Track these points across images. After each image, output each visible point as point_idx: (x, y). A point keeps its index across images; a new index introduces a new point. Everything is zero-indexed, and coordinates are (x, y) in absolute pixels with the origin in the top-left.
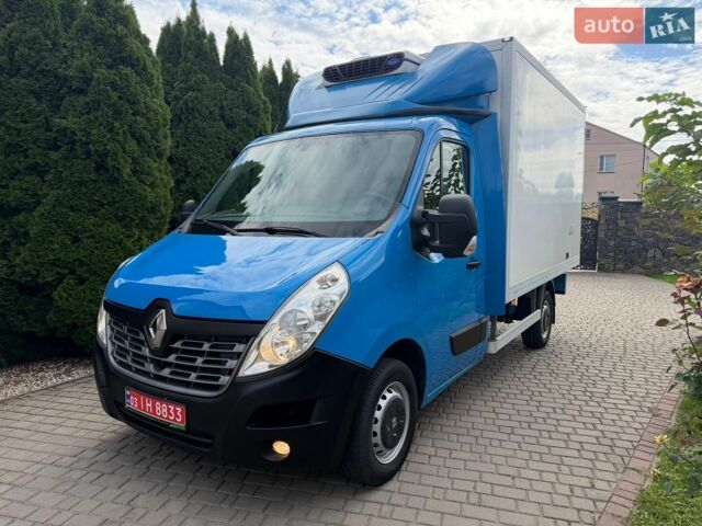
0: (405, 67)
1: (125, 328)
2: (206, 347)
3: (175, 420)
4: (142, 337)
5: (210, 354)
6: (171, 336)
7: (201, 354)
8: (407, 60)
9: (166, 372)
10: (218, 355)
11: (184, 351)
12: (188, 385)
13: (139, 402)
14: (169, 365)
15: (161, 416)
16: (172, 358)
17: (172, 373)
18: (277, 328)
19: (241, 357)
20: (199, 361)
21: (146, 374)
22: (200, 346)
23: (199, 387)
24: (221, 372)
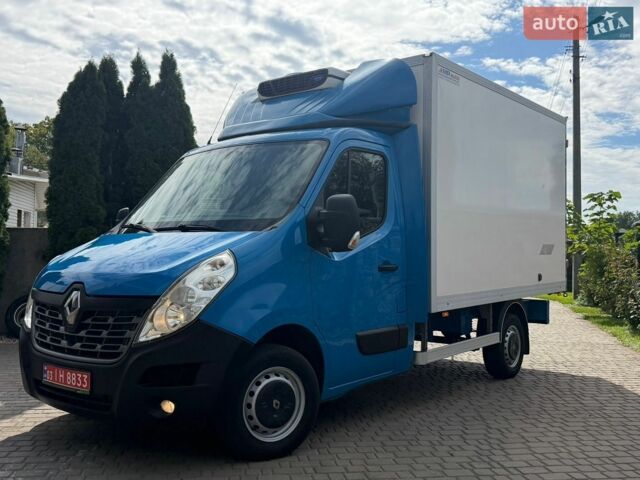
0: (329, 82)
1: (47, 312)
2: (111, 321)
3: (81, 387)
4: (60, 317)
5: (114, 327)
6: (83, 314)
7: (106, 327)
8: (331, 76)
9: (77, 346)
10: (120, 327)
11: (94, 326)
12: (94, 355)
13: (54, 375)
14: (80, 339)
15: (71, 384)
16: (83, 333)
17: (82, 346)
18: (168, 303)
19: (137, 328)
20: (105, 334)
21: (61, 350)
22: (106, 320)
23: (103, 355)
24: (121, 341)
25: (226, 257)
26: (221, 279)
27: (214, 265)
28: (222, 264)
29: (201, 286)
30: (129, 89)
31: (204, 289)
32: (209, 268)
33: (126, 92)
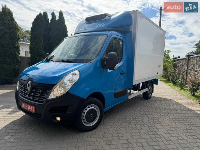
0: (107, 18)
1: (23, 86)
3: (32, 110)
4: (26, 88)
5: (42, 93)
6: (32, 88)
7: (39, 93)
8: (107, 16)
11: (36, 92)
12: (36, 101)
13: (24, 105)
14: (32, 96)
15: (29, 109)
16: (32, 94)
17: (32, 98)
18: (58, 86)
19: (49, 94)
20: (39, 95)
21: (27, 98)
22: (39, 90)
23: (38, 102)
24: (44, 98)
25: (77, 72)
26: (75, 79)
27: (73, 74)
28: (76, 74)
29: (69, 81)
30: (51, 21)
31: (70, 82)
32: (71, 75)
33: (50, 21)
